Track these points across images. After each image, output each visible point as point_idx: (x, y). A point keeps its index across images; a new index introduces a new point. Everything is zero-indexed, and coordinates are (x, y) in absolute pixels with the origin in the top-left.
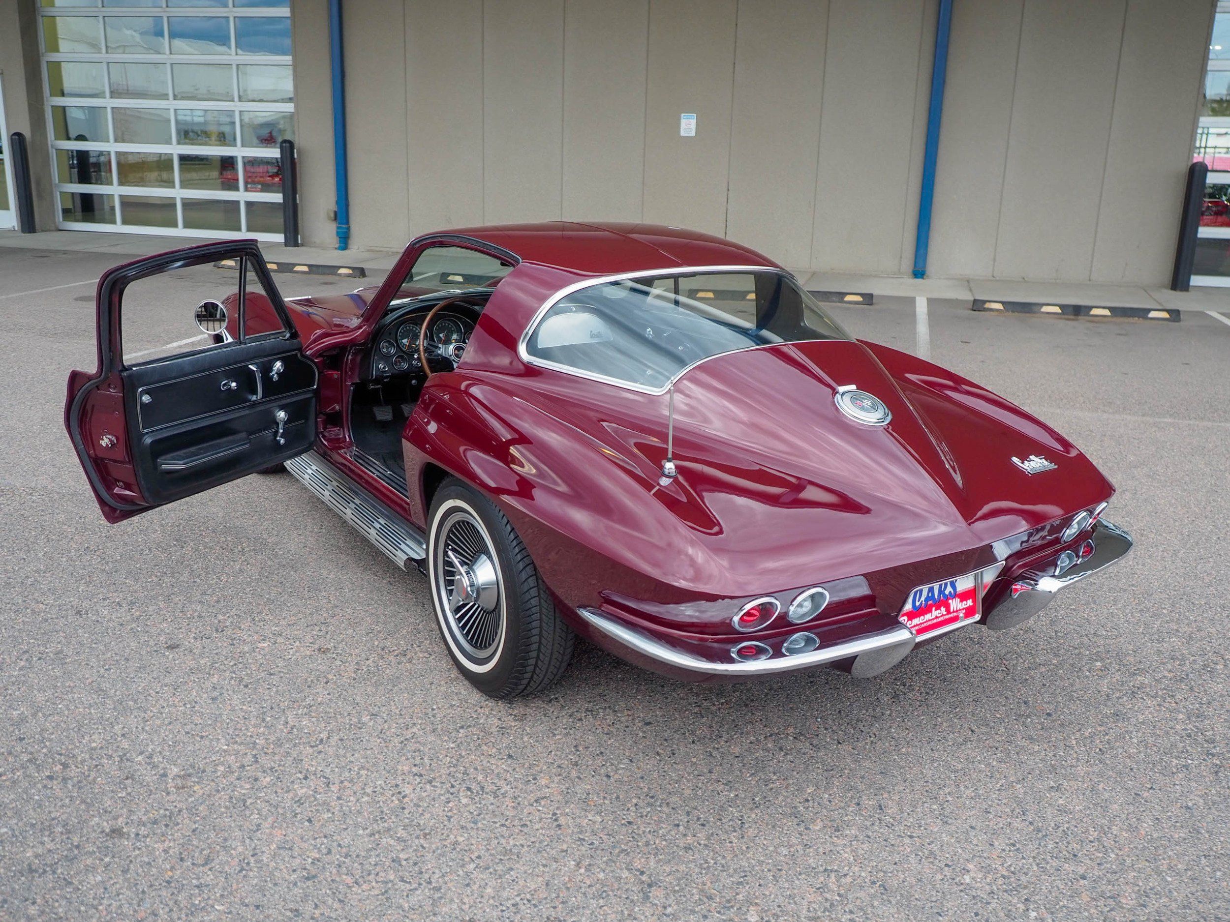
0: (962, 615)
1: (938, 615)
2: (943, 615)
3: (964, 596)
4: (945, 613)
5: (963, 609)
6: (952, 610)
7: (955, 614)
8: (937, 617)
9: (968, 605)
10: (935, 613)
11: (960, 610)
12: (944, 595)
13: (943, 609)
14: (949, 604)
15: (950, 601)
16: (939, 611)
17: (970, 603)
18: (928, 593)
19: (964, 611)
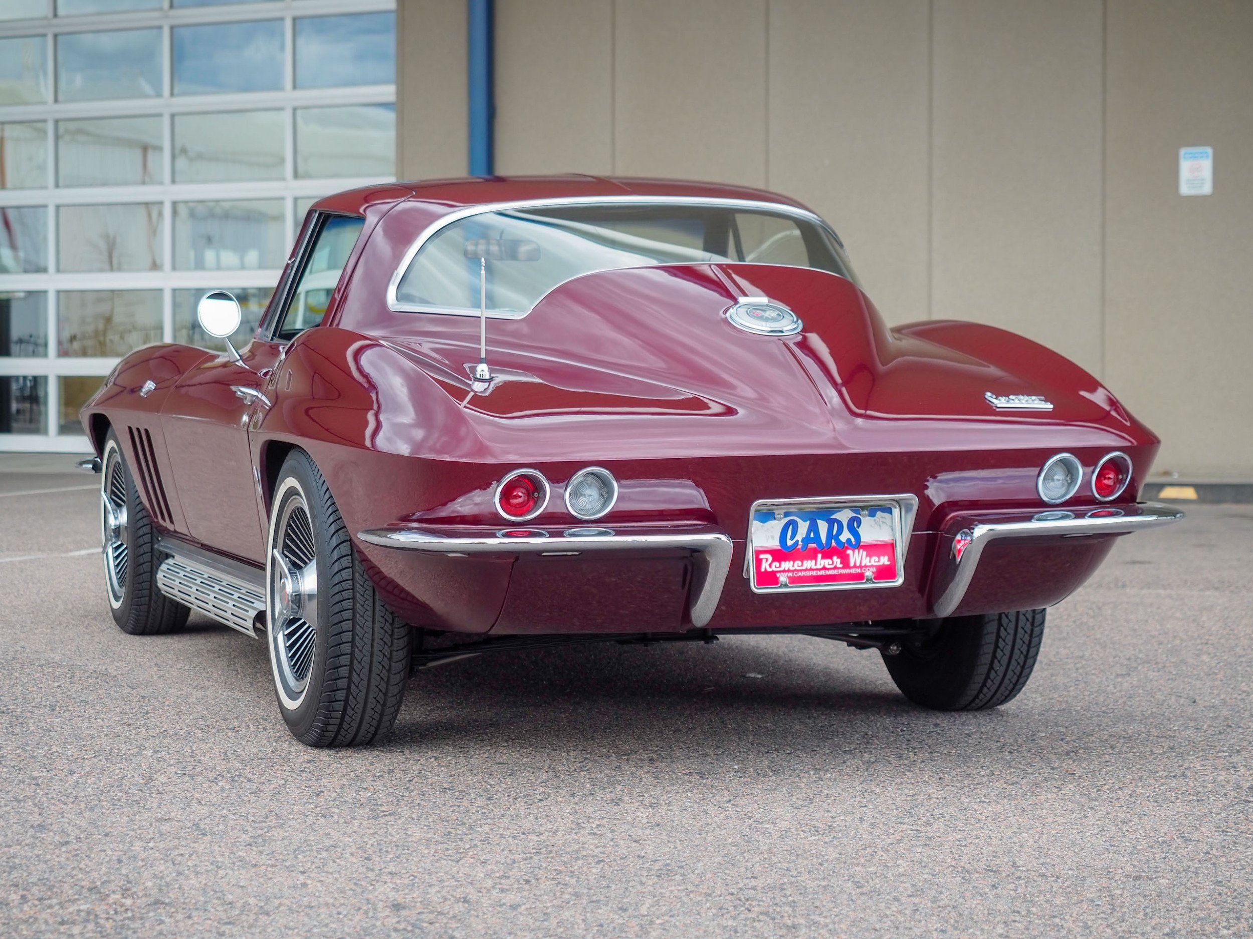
0: (869, 574)
1: (827, 566)
2: (835, 568)
3: (873, 549)
4: (839, 565)
5: (872, 566)
6: (852, 564)
7: (859, 571)
8: (824, 568)
9: (881, 563)
10: (821, 562)
11: (866, 566)
12: (838, 541)
13: (837, 561)
14: (848, 555)
15: (849, 552)
16: (830, 561)
17: (884, 561)
18: (808, 533)
19: (874, 570)
